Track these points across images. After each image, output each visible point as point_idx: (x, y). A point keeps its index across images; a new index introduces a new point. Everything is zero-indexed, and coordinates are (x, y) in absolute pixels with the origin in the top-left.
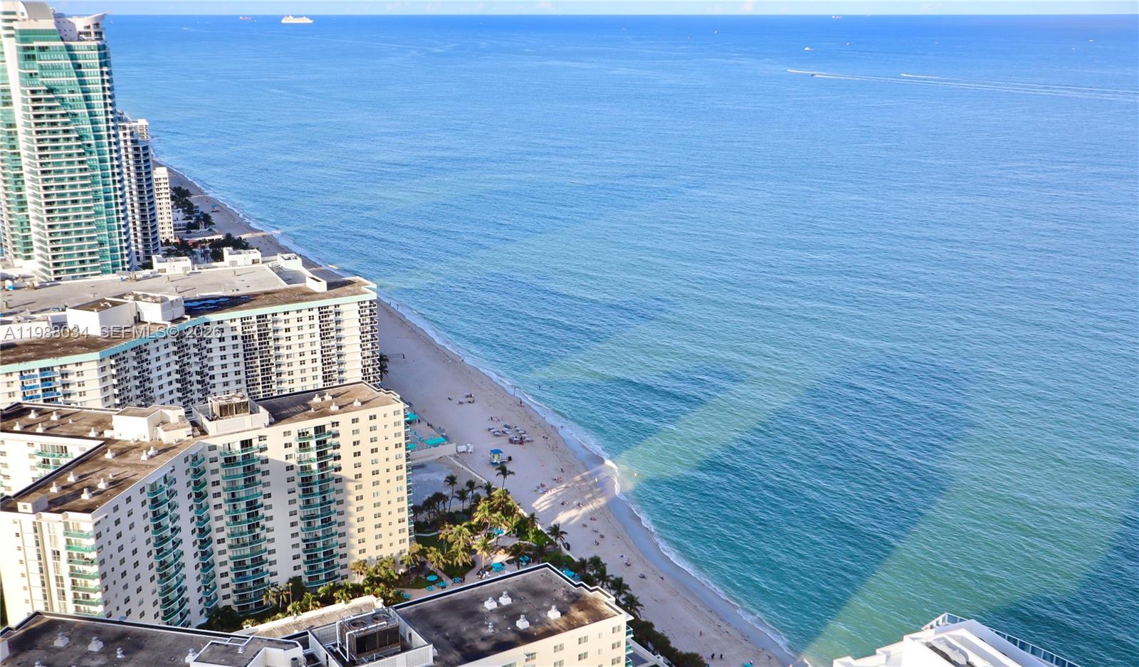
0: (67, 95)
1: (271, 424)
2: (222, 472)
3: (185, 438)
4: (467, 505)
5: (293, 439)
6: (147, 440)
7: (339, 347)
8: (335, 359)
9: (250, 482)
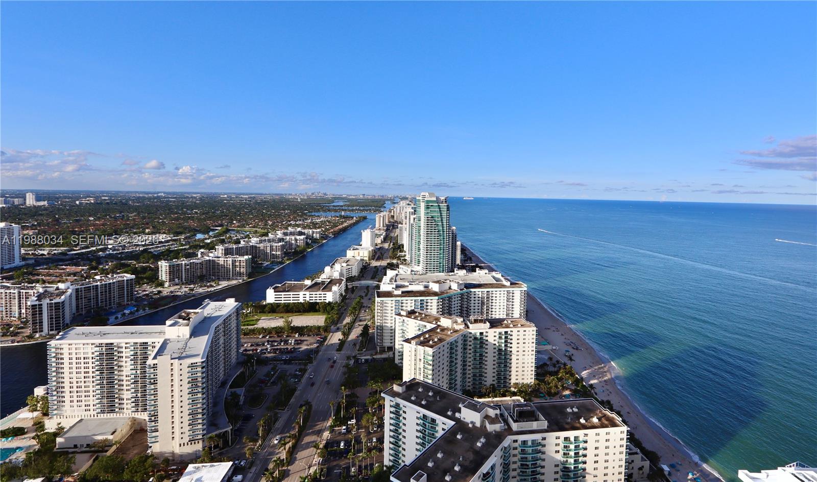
0: (436, 219)
1: (490, 328)
2: (473, 342)
3: (462, 328)
4: (556, 369)
5: (497, 334)
6: (450, 327)
7: (513, 305)
8: (511, 309)
9: (481, 347)
